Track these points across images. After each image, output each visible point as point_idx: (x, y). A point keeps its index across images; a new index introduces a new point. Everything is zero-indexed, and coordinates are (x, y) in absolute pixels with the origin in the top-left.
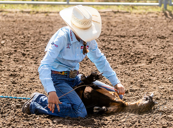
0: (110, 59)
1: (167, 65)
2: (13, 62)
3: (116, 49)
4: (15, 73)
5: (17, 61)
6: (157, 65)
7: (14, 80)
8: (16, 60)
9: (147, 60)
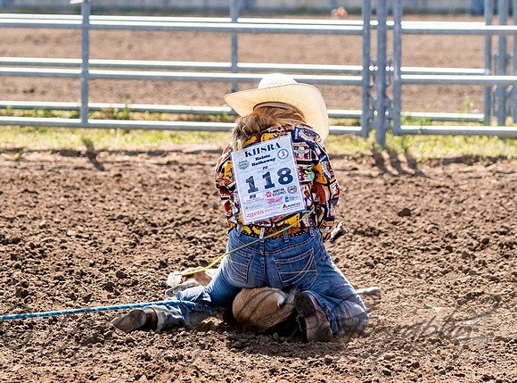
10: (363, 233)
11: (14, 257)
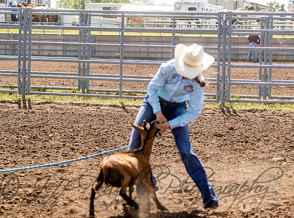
0: (164, 157)
1: (223, 165)
2: (61, 156)
3: (170, 146)
4: (64, 168)
5: (66, 156)
6: (213, 164)
7: (62, 176)
8: (64, 155)
9: (203, 159)
10: (217, 136)
11: (96, 142)
